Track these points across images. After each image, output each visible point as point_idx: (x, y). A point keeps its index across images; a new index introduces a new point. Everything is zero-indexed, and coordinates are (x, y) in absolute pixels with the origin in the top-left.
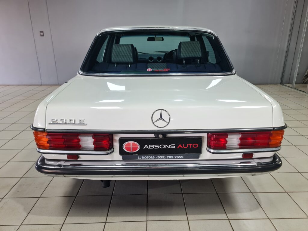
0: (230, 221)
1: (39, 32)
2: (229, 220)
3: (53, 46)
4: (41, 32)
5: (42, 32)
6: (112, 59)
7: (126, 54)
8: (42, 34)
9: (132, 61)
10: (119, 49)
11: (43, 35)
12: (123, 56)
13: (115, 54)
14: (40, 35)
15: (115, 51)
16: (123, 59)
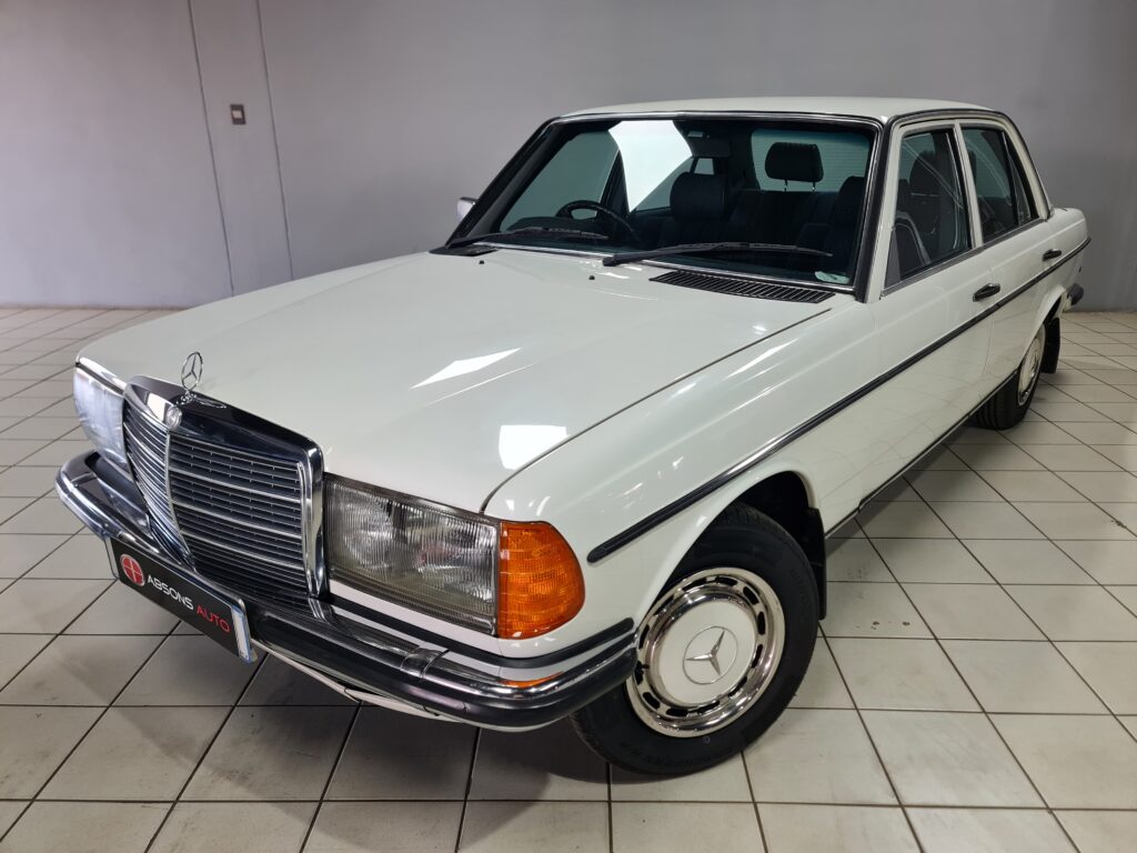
0: (908, 810)
1: (229, 109)
2: (901, 806)
3: (279, 164)
4: (234, 107)
5: (240, 108)
8: (238, 114)
11: (241, 121)
14: (231, 120)
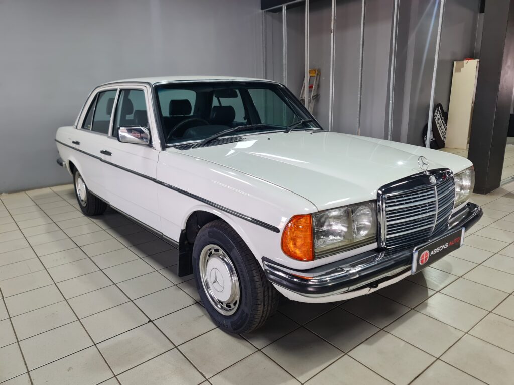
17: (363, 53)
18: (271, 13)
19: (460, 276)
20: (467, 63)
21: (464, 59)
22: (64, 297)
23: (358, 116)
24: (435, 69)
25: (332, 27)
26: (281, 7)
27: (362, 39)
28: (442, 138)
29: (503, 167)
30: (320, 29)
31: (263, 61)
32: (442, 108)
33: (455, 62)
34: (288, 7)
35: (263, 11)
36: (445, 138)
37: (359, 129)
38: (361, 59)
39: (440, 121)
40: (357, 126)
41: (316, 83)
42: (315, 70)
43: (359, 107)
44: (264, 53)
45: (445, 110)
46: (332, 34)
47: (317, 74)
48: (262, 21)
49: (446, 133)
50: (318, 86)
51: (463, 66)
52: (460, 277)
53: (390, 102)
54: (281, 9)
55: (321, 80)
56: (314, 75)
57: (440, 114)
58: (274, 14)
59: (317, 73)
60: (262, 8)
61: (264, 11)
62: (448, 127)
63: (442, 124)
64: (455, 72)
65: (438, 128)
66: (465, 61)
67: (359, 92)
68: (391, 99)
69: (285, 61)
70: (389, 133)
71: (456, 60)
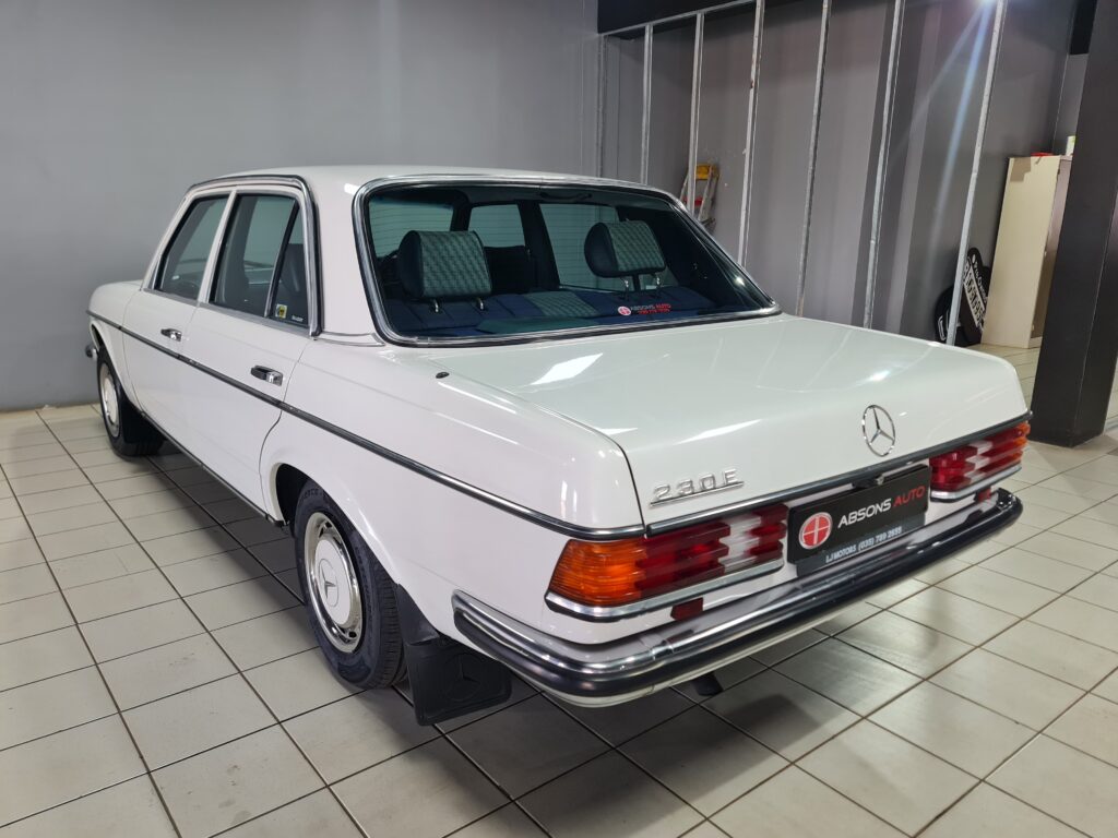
6: (426, 284)
7: (469, 267)
9: (488, 286)
10: (446, 249)
12: (461, 273)
13: (435, 268)
15: (434, 258)
16: (462, 283)
17: (817, 136)
18: (618, 41)
19: (1022, 616)
20: (1037, 163)
21: (1031, 155)
22: (203, 625)
23: (801, 270)
24: (974, 175)
25: (753, 77)
26: (644, 29)
27: (816, 105)
28: (977, 323)
29: (1113, 390)
30: (724, 78)
31: (597, 144)
32: (979, 259)
33: (1012, 160)
34: (657, 29)
35: (603, 35)
36: (982, 322)
37: (801, 297)
38: (812, 149)
39: (974, 285)
40: (799, 290)
41: (708, 195)
42: (708, 167)
43: (803, 250)
44: (601, 125)
45: (985, 262)
46: (752, 91)
47: (712, 176)
48: (599, 56)
49: (984, 312)
50: (713, 201)
51: (1028, 169)
52: (1022, 619)
53: (873, 242)
54: (641, 33)
55: (720, 189)
56: (705, 176)
57: (974, 270)
58: (625, 42)
59: (712, 172)
60: (600, 31)
61: (605, 37)
62: (990, 298)
63: (978, 294)
64: (1011, 180)
65: (970, 302)
66: (1034, 159)
67: (806, 219)
68: (874, 237)
69: (645, 146)
70: (867, 309)
71: (1015, 156)
